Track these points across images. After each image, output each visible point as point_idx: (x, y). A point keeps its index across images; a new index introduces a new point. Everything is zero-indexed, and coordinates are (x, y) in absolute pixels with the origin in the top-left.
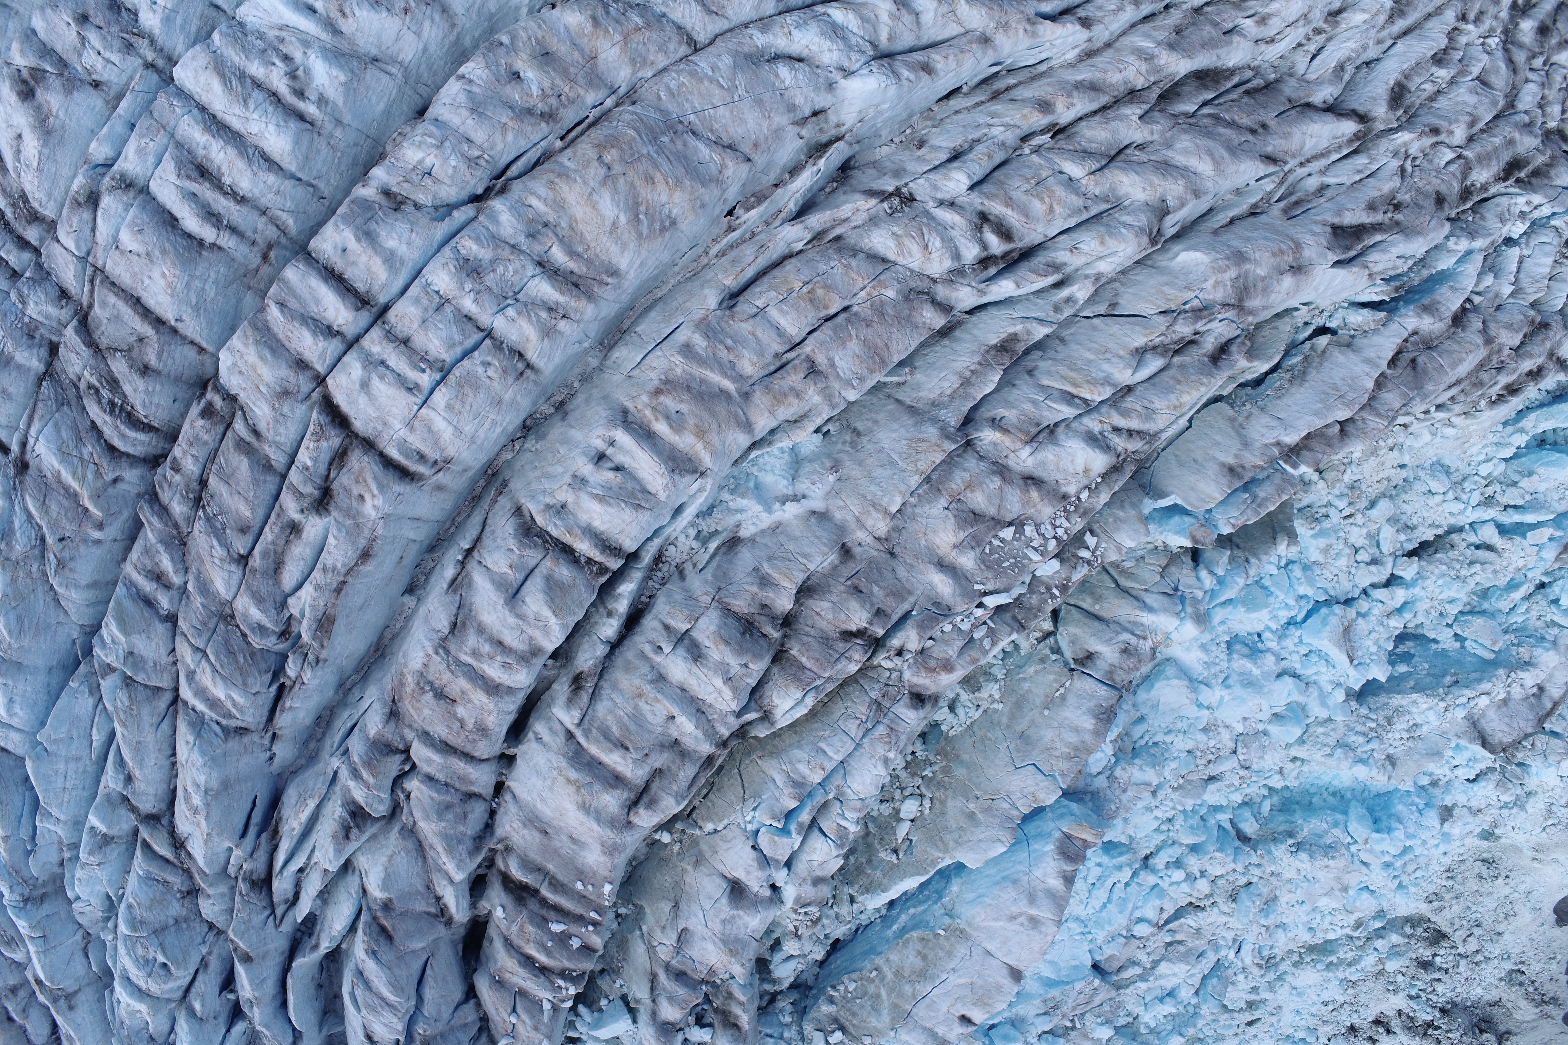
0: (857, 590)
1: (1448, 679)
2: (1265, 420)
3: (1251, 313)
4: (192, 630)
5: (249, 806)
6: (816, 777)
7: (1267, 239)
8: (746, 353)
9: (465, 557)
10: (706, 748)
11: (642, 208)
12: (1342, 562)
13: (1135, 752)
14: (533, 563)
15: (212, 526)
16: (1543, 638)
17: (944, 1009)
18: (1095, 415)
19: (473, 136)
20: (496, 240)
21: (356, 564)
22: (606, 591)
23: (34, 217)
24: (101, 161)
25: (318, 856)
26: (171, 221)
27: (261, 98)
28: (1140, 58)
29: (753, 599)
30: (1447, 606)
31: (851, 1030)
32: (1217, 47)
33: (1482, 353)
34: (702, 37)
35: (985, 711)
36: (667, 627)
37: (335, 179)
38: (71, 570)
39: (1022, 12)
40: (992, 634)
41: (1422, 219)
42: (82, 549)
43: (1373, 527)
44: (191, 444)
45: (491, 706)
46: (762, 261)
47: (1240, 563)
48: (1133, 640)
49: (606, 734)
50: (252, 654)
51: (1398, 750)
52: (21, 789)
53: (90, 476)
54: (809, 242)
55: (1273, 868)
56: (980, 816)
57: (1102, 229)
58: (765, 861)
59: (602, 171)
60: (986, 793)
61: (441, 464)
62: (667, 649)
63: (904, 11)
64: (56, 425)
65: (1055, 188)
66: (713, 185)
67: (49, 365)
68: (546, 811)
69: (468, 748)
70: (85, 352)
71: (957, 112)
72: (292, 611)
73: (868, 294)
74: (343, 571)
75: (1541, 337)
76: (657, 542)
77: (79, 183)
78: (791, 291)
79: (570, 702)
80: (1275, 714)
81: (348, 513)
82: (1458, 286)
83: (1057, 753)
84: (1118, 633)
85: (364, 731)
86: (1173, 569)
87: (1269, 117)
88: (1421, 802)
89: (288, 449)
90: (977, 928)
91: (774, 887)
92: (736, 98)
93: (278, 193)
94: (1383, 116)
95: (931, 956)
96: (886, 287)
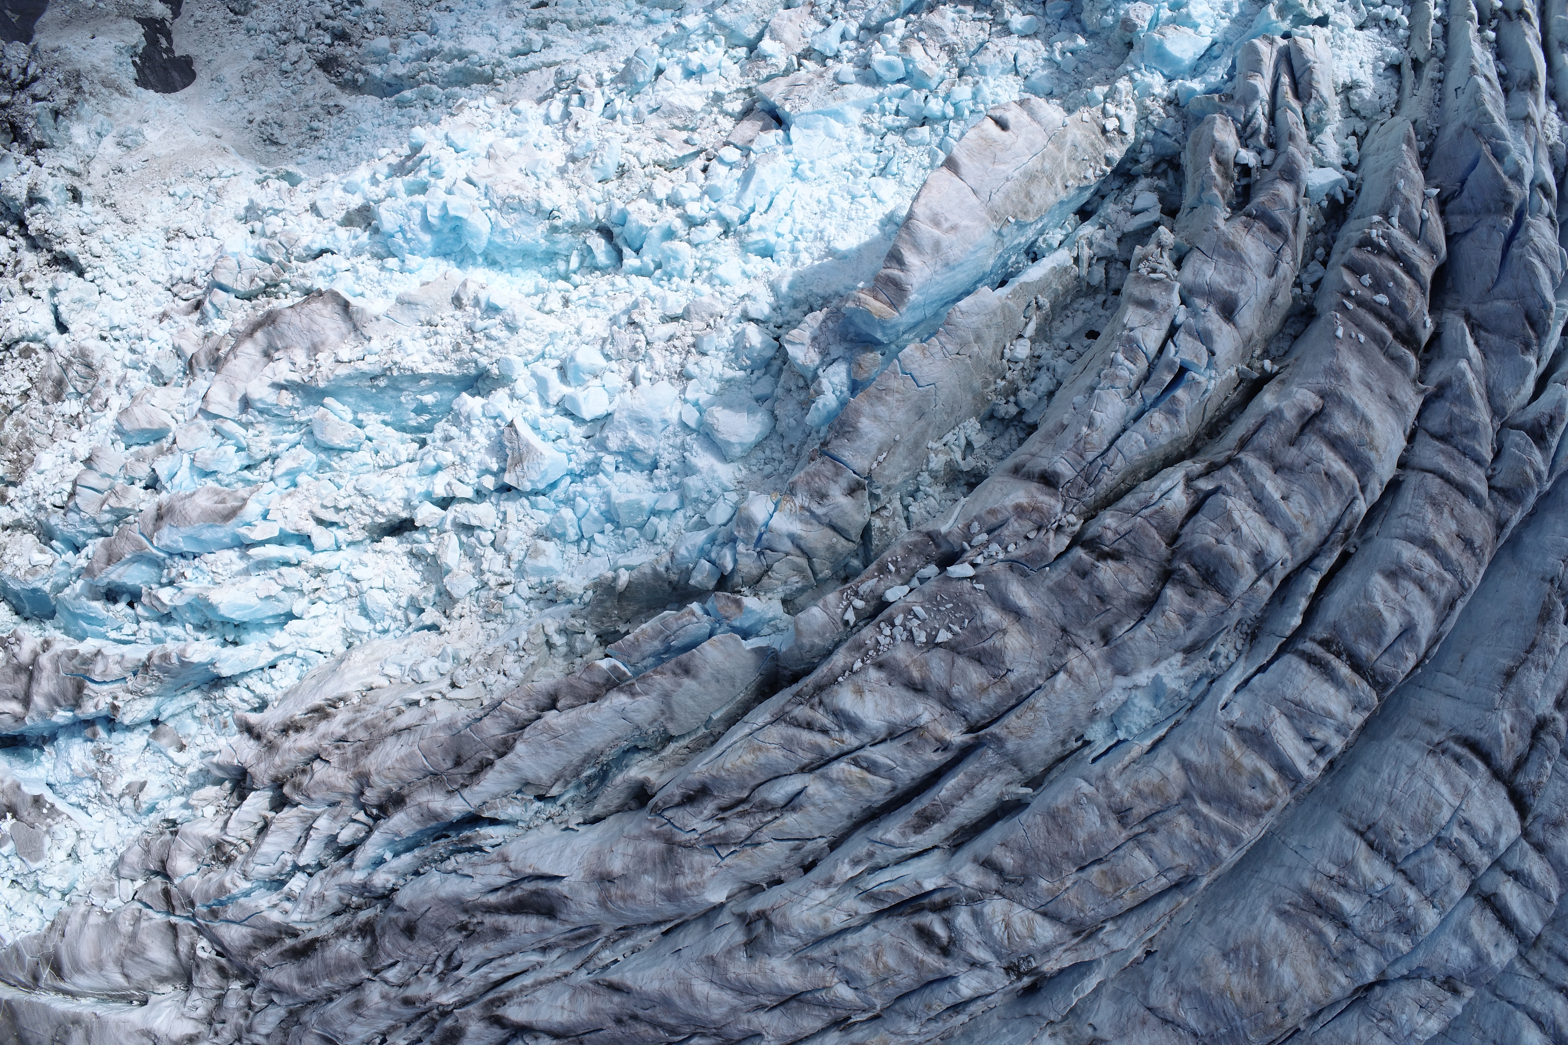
0: (1102, 599)
1: (382, 383)
2: (638, 718)
3: (655, 835)
6: (1154, 416)
8: (1184, 836)
10: (1249, 460)
11: (1255, 971)
12: (512, 535)
14: (1385, 658)
16: (261, 412)
17: (1021, 139)
18: (846, 748)
20: (1380, 948)
21: (1517, 668)
29: (1203, 603)
31: (1098, 131)
33: (368, 763)
35: (940, 438)
36: (1271, 582)
40: (968, 536)
41: (436, 914)
45: (1429, 528)
47: (679, 569)
48: (814, 507)
49: (1338, 488)
51: (450, 314)
54: (1101, 930)
55: (578, 196)
56: (972, 339)
57: (819, 933)
59: (1287, 1006)
60: (962, 361)
61: (1438, 750)
65: (868, 976)
66: (1187, 988)
69: (1446, 487)
73: (1063, 883)
74: (1529, 663)
75: (284, 770)
76: (1261, 657)
78: (1134, 889)
79: (1355, 518)
80: (596, 377)
81: (1523, 717)
82: (391, 837)
83: (897, 396)
84: (825, 515)
86: (757, 573)
87: (611, 1030)
88: (399, 240)
90: (982, 220)
91: (1189, 305)
93: (1531, 993)
94: (471, 1023)
95: (1022, 195)
96: (1048, 890)
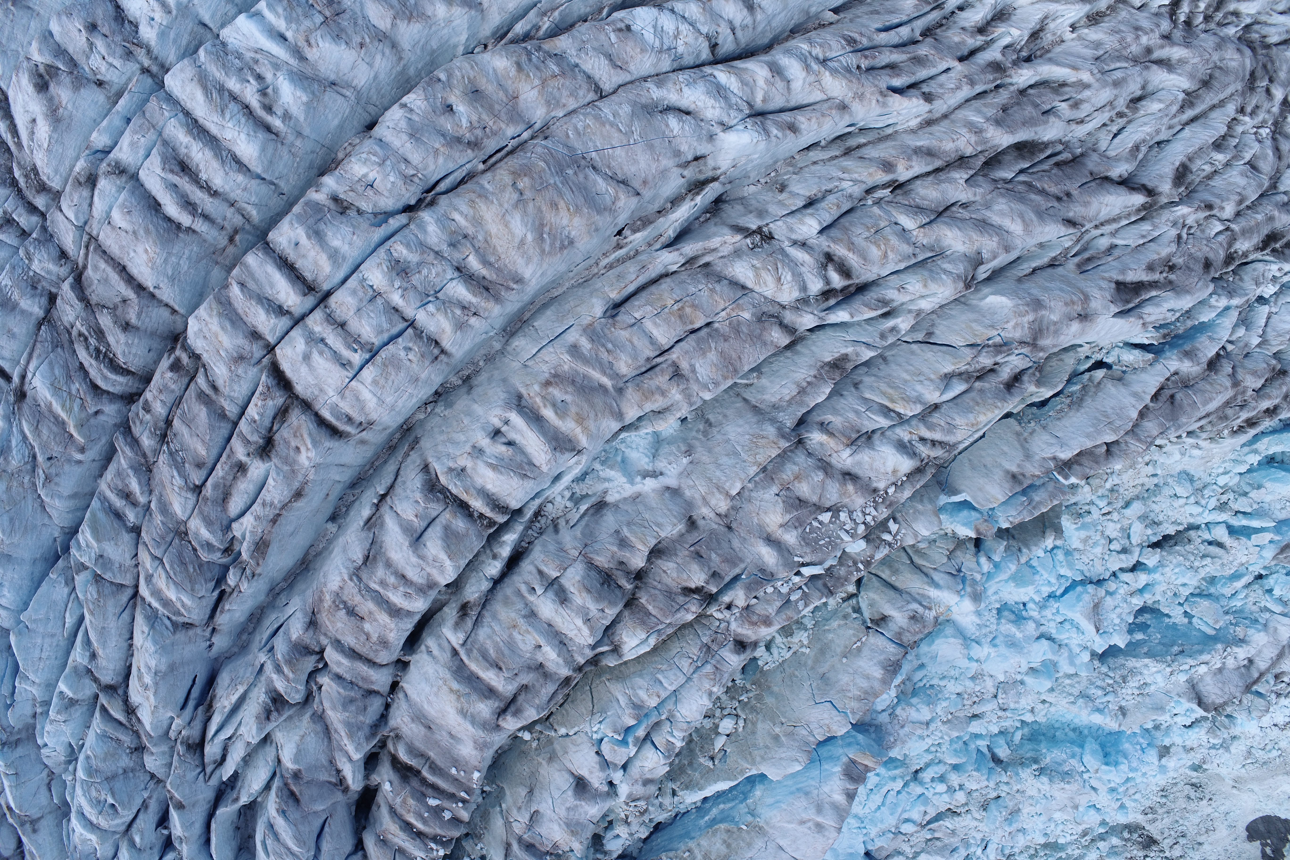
0: (698, 555)
1: (1176, 649)
2: (1046, 437)
3: (1042, 349)
4: (152, 542)
5: (190, 683)
6: (653, 702)
7: (1062, 290)
8: (623, 356)
9: (380, 501)
10: (565, 672)
11: (546, 229)
12: (1098, 550)
13: (915, 693)
14: (435, 514)
15: (174, 460)
16: (1256, 621)
18: (906, 427)
19: (410, 157)
20: (423, 247)
21: (290, 501)
22: (493, 539)
23: (43, 188)
24: (100, 148)
25: (243, 730)
26: (155, 206)
27: (236, 110)
28: (970, 131)
29: (613, 557)
30: (1181, 588)
32: (1036, 125)
33: (1230, 393)
34: (607, 87)
35: (795, 653)
36: (540, 572)
37: (293, 179)
38: (56, 484)
39: (876, 86)
41: (1191, 280)
42: (67, 467)
43: (1126, 523)
44: (161, 391)
45: (393, 626)
46: (642, 280)
47: (1013, 552)
48: (920, 610)
49: (484, 655)
50: (201, 566)
51: (1129, 703)
52: (5, 654)
53: (76, 408)
54: (683, 265)
55: (1019, 787)
56: (783, 739)
57: (926, 273)
58: (605, 764)
59: (515, 196)
60: (789, 720)
61: (365, 425)
62: (539, 591)
63: (777, 78)
64: (51, 363)
65: (890, 237)
66: (607, 214)
67: (48, 311)
68: (431, 711)
69: (371, 656)
70: (78, 305)
71: (815, 163)
72: (235, 533)
73: (728, 314)
74: (279, 506)
75: (1280, 381)
76: (537, 502)
77: (80, 166)
78: (664, 307)
79: (457, 626)
80: (1031, 668)
81: (286, 460)
82: (1215, 336)
83: (850, 695)
84: (908, 603)
85: (287, 633)
86: (958, 553)
87: (1073, 187)
88: (1144, 742)
89: (240, 402)
90: (773, 827)
91: (611, 784)
92: (632, 142)
93: (245, 189)
94: (1168, 191)
95: (734, 845)
96: (743, 310)
